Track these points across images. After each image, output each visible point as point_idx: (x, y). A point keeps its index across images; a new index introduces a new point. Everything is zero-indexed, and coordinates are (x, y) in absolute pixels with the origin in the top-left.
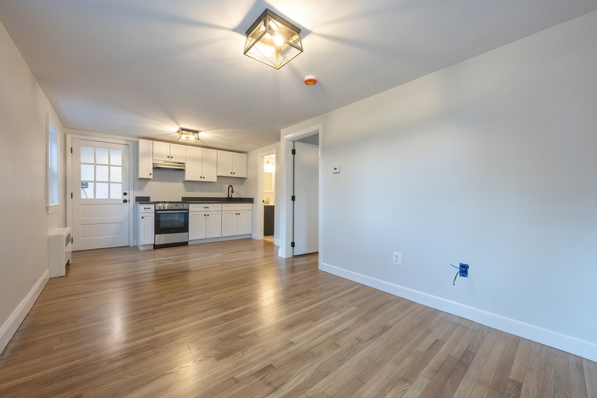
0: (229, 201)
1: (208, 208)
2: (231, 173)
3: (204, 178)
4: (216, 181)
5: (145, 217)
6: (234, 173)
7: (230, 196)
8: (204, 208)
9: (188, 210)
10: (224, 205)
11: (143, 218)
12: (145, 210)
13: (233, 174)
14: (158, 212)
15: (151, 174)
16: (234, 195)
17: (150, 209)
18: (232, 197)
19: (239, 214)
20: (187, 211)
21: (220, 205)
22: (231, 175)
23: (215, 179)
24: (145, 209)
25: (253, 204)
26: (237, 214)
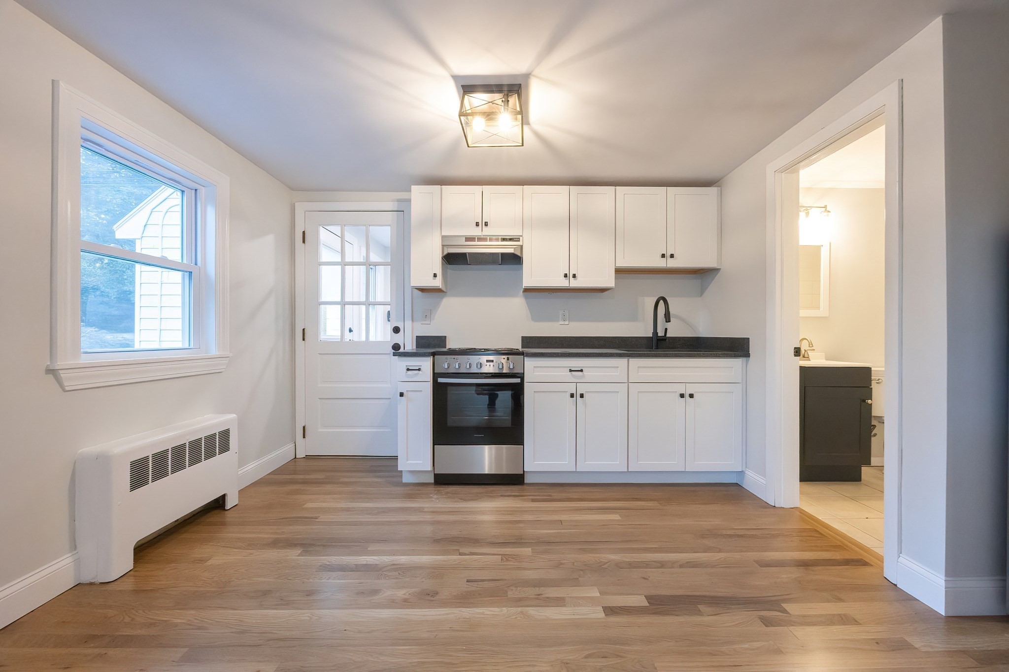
0: (657, 348)
1: (582, 371)
2: (663, 256)
3: (574, 276)
4: (614, 286)
5: (410, 393)
6: (672, 256)
7: (661, 333)
8: (571, 371)
9: (521, 376)
10: (635, 362)
11: (402, 395)
12: (409, 372)
13: (670, 260)
14: (440, 380)
15: (435, 275)
16: (675, 330)
17: (419, 370)
18: (668, 335)
19: (691, 396)
20: (518, 380)
21: (622, 362)
22: (661, 263)
23: (607, 280)
24: (408, 370)
25: (744, 359)
26: (682, 396)
